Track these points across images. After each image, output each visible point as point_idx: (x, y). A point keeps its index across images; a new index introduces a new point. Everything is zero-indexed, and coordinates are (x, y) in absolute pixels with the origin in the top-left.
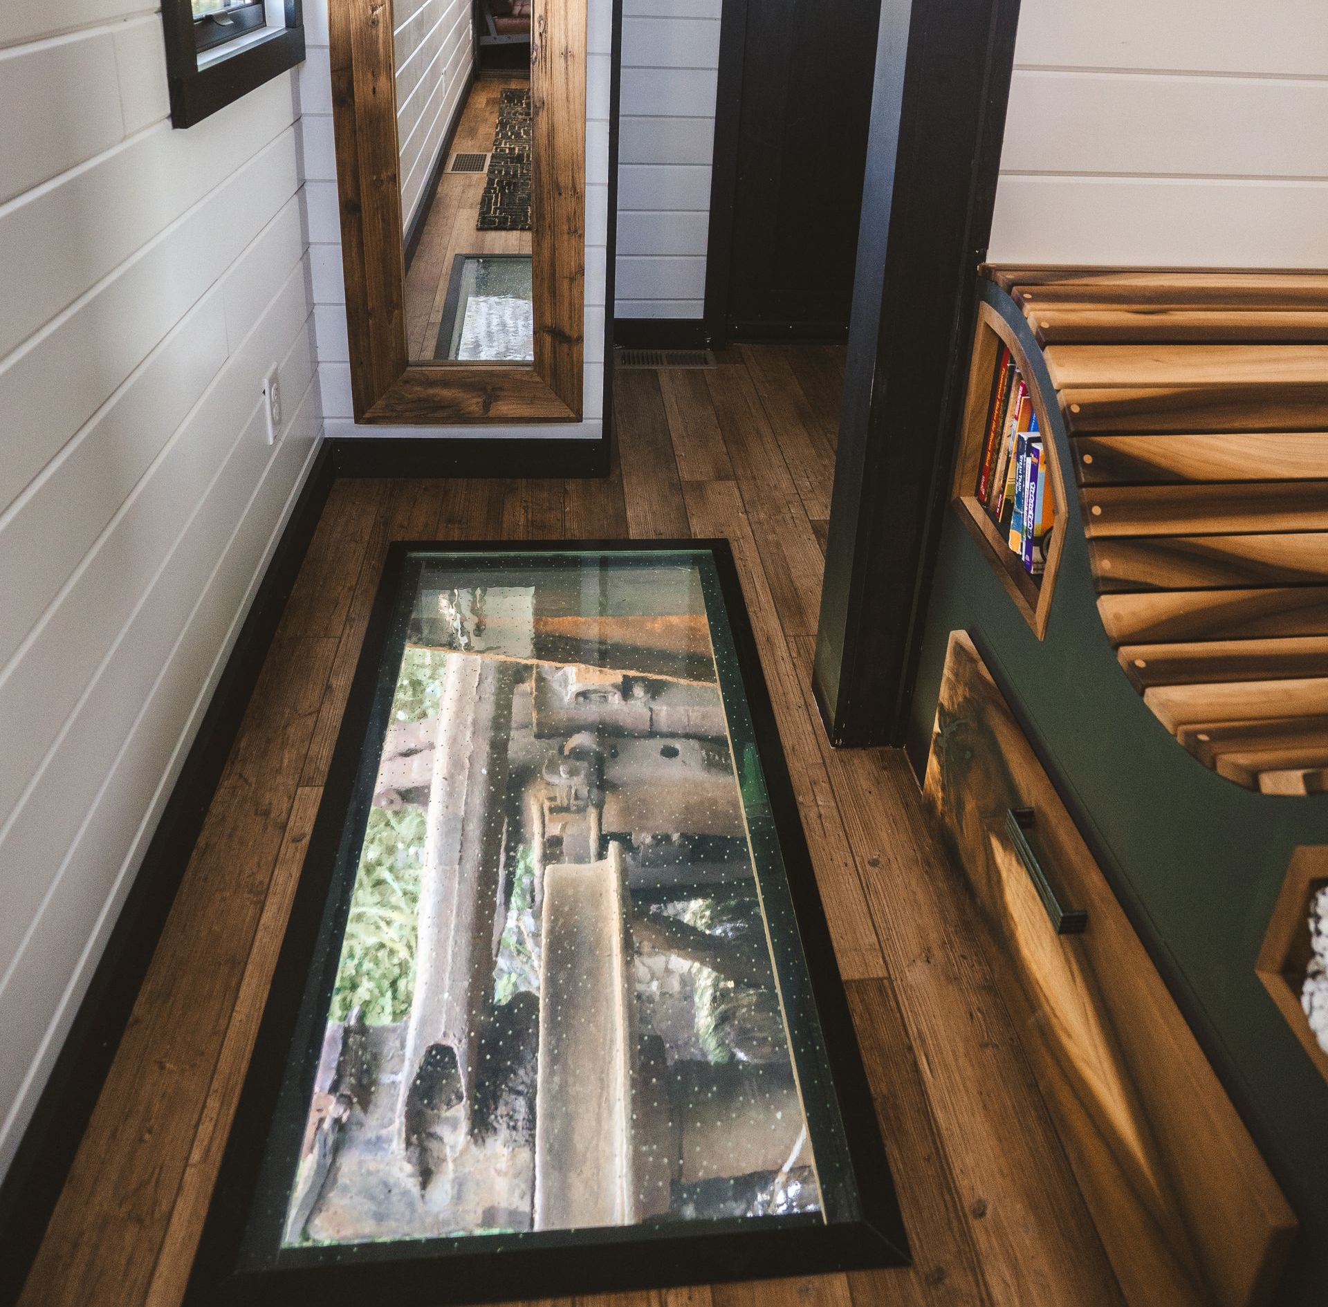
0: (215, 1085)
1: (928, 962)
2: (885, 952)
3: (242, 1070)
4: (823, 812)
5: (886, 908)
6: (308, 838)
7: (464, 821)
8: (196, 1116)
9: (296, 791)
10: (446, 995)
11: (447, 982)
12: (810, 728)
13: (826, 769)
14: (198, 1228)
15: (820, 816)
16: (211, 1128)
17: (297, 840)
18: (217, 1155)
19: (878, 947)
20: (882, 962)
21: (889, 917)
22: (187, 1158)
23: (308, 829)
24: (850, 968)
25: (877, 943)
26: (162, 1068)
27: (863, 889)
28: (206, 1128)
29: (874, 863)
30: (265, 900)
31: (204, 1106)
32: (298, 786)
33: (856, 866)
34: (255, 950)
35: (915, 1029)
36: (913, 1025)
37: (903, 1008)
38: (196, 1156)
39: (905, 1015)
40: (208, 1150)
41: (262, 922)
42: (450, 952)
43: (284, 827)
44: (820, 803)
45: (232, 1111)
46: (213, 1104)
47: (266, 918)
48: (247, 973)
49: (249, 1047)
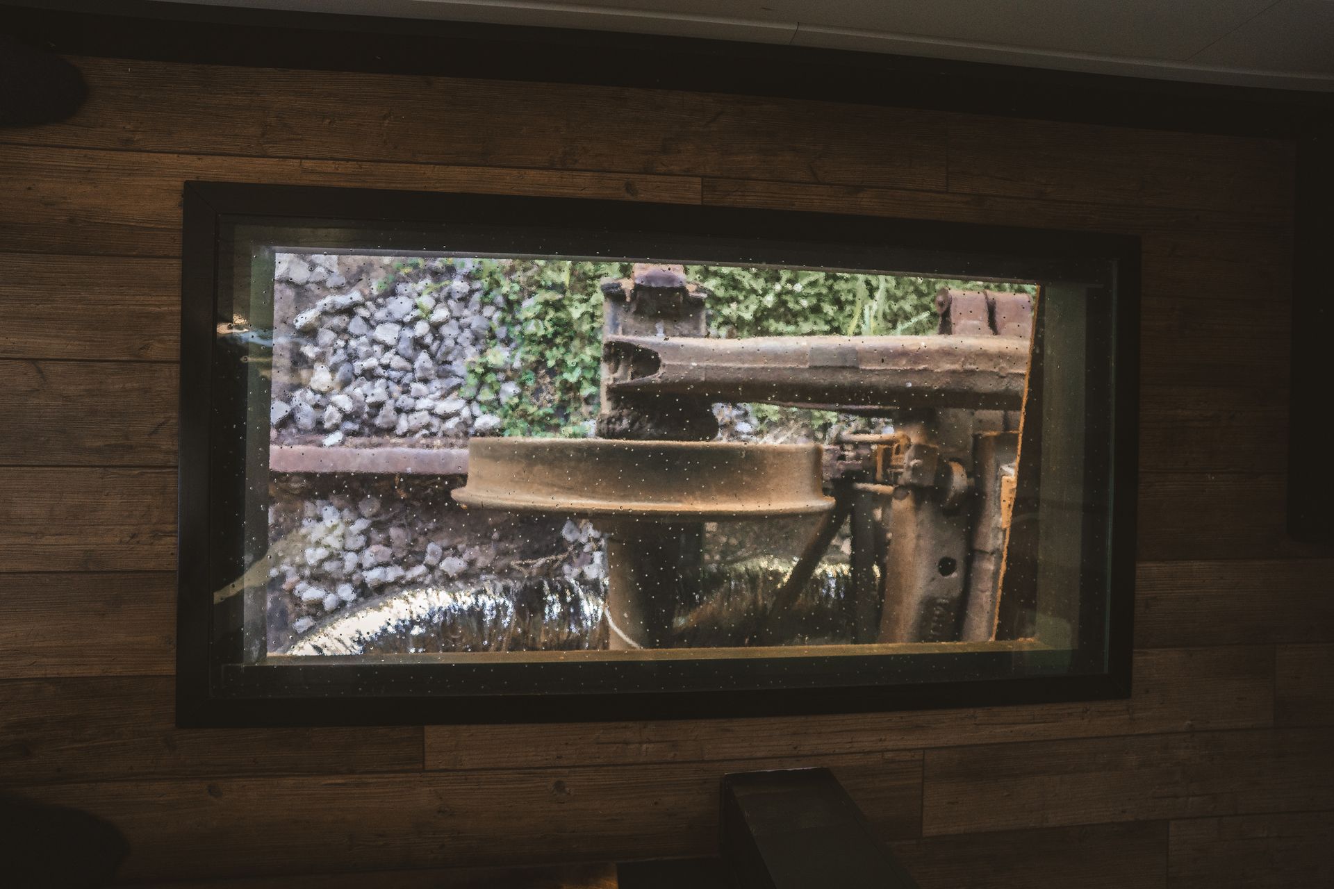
0: (366, 165)
1: (439, 812)
2: (451, 774)
3: (378, 185)
4: (632, 746)
5: (504, 786)
6: (631, 198)
7: (854, 369)
8: (340, 156)
9: (696, 176)
10: (694, 364)
11: (703, 364)
12: (759, 755)
13: (694, 762)
14: (253, 180)
15: (627, 743)
16: (329, 170)
17: (629, 187)
18: (306, 180)
19: (458, 767)
20: (441, 767)
21: (491, 787)
22: (307, 158)
23: (643, 197)
24: (435, 735)
25: (462, 767)
26: (385, 118)
27: (530, 768)
28: (330, 166)
29: (559, 786)
30: (556, 169)
31: (348, 160)
32: (703, 177)
33: (558, 767)
34: (497, 171)
35: (370, 781)
36: (375, 780)
37: (392, 775)
38: (308, 164)
39: (386, 775)
40: (312, 172)
41: (528, 171)
42: (730, 365)
43: (647, 171)
44: (645, 746)
45: (343, 184)
46: (350, 167)
47: (532, 174)
48: (472, 169)
49: (398, 185)
